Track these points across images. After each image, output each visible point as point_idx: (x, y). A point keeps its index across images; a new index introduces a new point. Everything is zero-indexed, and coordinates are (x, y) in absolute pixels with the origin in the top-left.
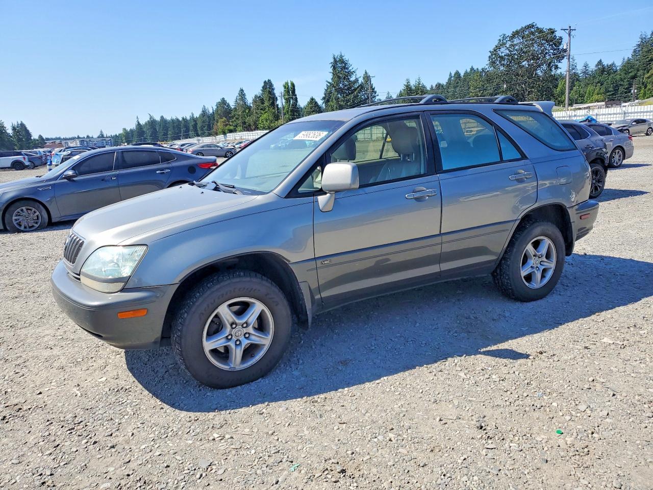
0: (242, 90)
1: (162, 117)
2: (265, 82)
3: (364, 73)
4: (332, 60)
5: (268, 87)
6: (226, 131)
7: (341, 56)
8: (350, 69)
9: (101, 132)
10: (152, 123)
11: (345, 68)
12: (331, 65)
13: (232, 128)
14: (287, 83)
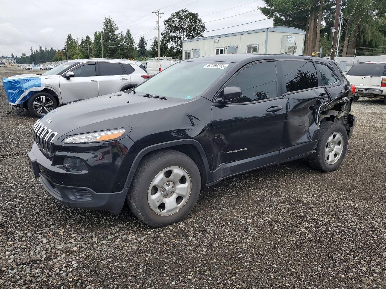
1: (52, 48)
3: (127, 30)
4: (105, 21)
7: (110, 19)
8: (115, 27)
11: (112, 26)
12: (104, 24)
14: (96, 33)
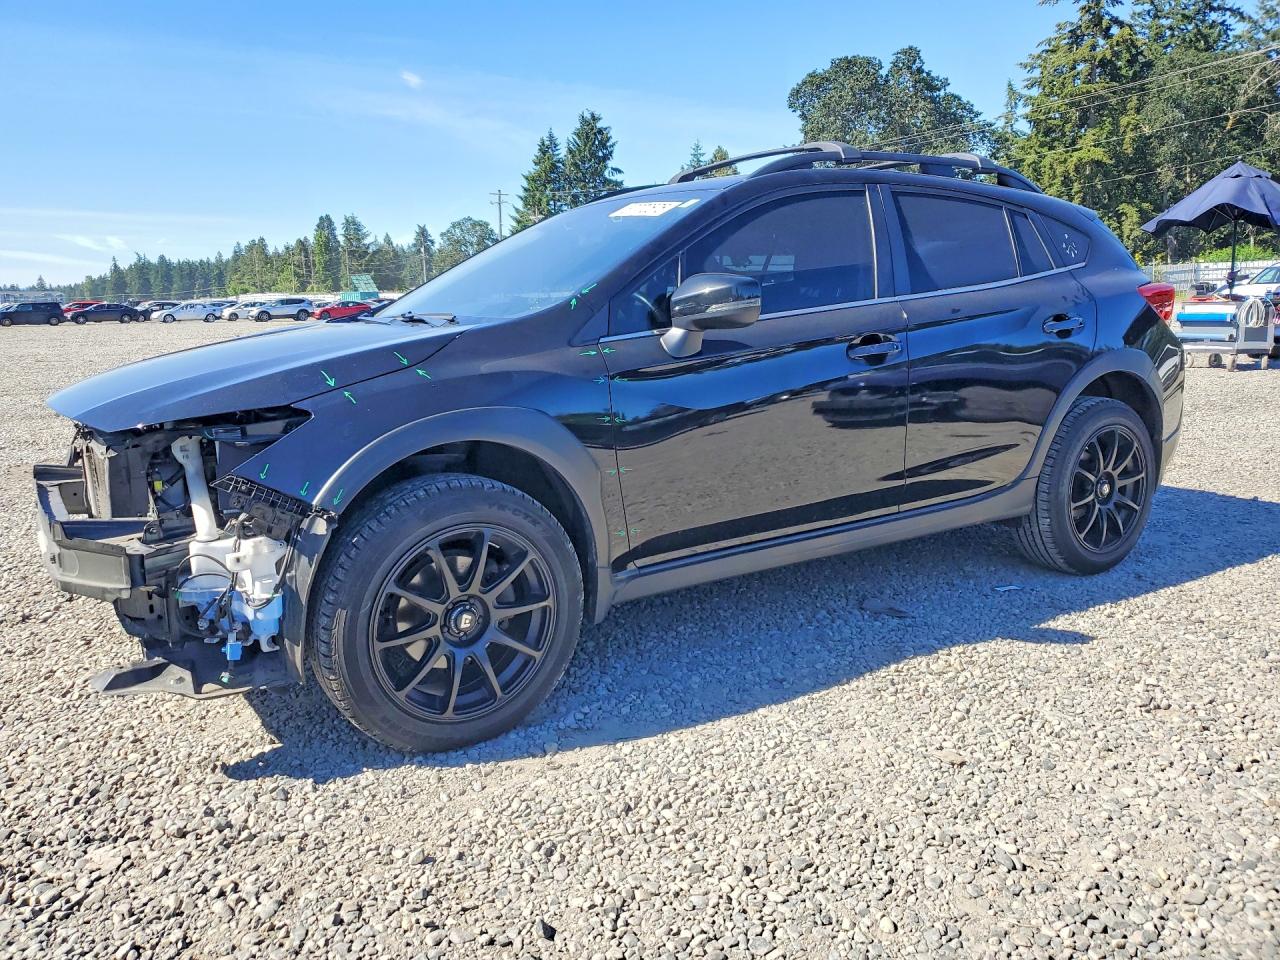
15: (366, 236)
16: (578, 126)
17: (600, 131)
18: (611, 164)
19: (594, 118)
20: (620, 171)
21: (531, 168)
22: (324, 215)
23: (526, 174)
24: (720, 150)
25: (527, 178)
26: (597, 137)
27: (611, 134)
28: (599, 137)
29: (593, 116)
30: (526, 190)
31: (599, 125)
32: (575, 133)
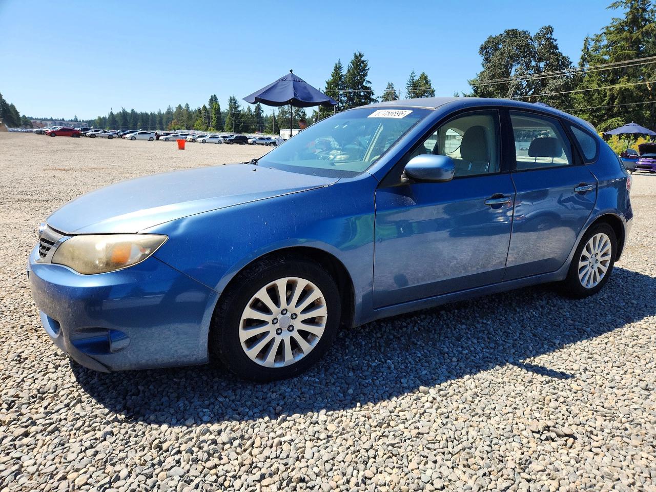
0: (187, 105)
2: (212, 96)
5: (214, 100)
6: (176, 128)
9: (76, 116)
10: (124, 114)
13: (180, 127)
15: (238, 106)
16: (353, 58)
17: (363, 62)
18: (367, 78)
19: (361, 56)
20: (370, 83)
21: (330, 78)
22: (213, 95)
23: (327, 81)
24: (423, 74)
25: (327, 83)
26: (361, 65)
27: (368, 63)
28: (362, 65)
29: (360, 54)
30: (326, 88)
31: (362, 59)
32: (351, 62)
